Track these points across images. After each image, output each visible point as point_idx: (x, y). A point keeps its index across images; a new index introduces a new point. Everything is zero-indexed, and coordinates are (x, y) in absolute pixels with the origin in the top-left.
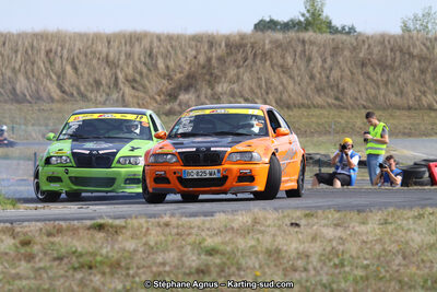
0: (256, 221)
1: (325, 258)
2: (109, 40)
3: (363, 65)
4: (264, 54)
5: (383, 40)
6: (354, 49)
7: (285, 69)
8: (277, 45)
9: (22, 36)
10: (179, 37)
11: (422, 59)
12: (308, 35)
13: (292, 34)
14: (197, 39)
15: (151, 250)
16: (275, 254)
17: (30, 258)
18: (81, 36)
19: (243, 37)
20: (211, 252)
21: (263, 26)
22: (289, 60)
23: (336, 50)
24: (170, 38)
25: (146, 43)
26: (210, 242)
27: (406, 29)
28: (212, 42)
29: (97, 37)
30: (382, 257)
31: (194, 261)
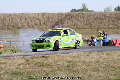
0: (78, 55)
1: (95, 63)
2: (39, 15)
3: (96, 19)
4: (74, 17)
5: (100, 13)
6: (94, 15)
7: (78, 20)
8: (77, 15)
9: (19, 14)
10: (54, 14)
11: (109, 17)
12: (84, 12)
13: (80, 12)
14: (59, 14)
15: (56, 62)
16: (84, 62)
17: (29, 64)
18: (33, 14)
19: (69, 13)
20: (70, 62)
22: (79, 18)
23: (90, 16)
24: (52, 14)
25: (47, 15)
26: (69, 60)
27: (105, 10)
28: (62, 14)
29: (36, 14)
30: (109, 62)
31: (66, 64)
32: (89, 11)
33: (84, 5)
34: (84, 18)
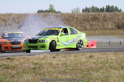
0: (45, 56)
1: (62, 65)
2: (4, 15)
5: (68, 14)
10: (20, 14)
11: (77, 19)
12: (50, 14)
13: (47, 13)
15: (22, 64)
16: (51, 64)
20: (36, 64)
24: (18, 15)
25: (13, 16)
26: (35, 62)
27: (73, 12)
30: (76, 64)
31: (32, 66)
32: (56, 12)
33: (51, 5)
34: (51, 19)
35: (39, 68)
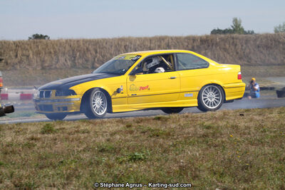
0: (225, 114)
1: (257, 128)
2: (151, 40)
4: (217, 44)
5: (267, 36)
6: (255, 40)
7: (225, 50)
8: (222, 40)
10: (180, 38)
12: (235, 35)
13: (228, 35)
15: (182, 128)
16: (235, 127)
17: (131, 132)
19: (207, 37)
20: (208, 128)
21: (215, 32)
22: (227, 46)
23: (247, 41)
24: (177, 38)
25: (166, 41)
26: (207, 123)
27: (276, 31)
29: (146, 39)
30: (281, 127)
31: (201, 131)
32: (245, 33)
33: (235, 20)
34: (236, 45)
35: (214, 134)
